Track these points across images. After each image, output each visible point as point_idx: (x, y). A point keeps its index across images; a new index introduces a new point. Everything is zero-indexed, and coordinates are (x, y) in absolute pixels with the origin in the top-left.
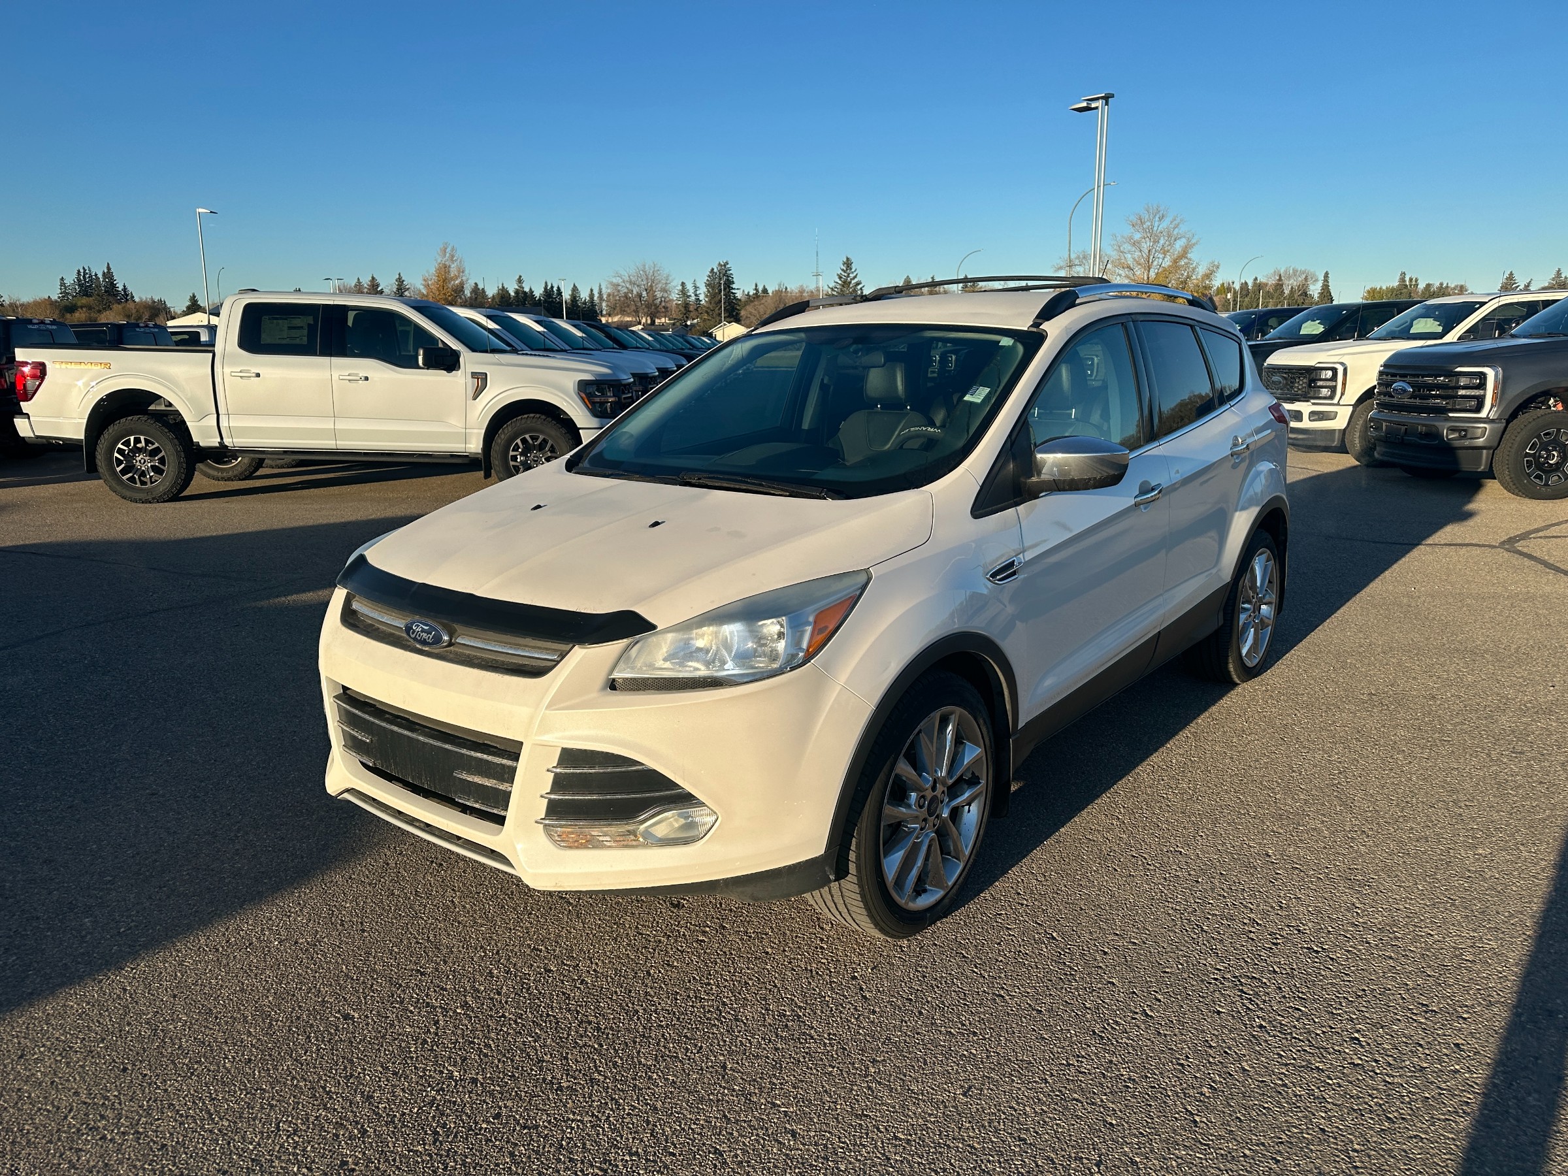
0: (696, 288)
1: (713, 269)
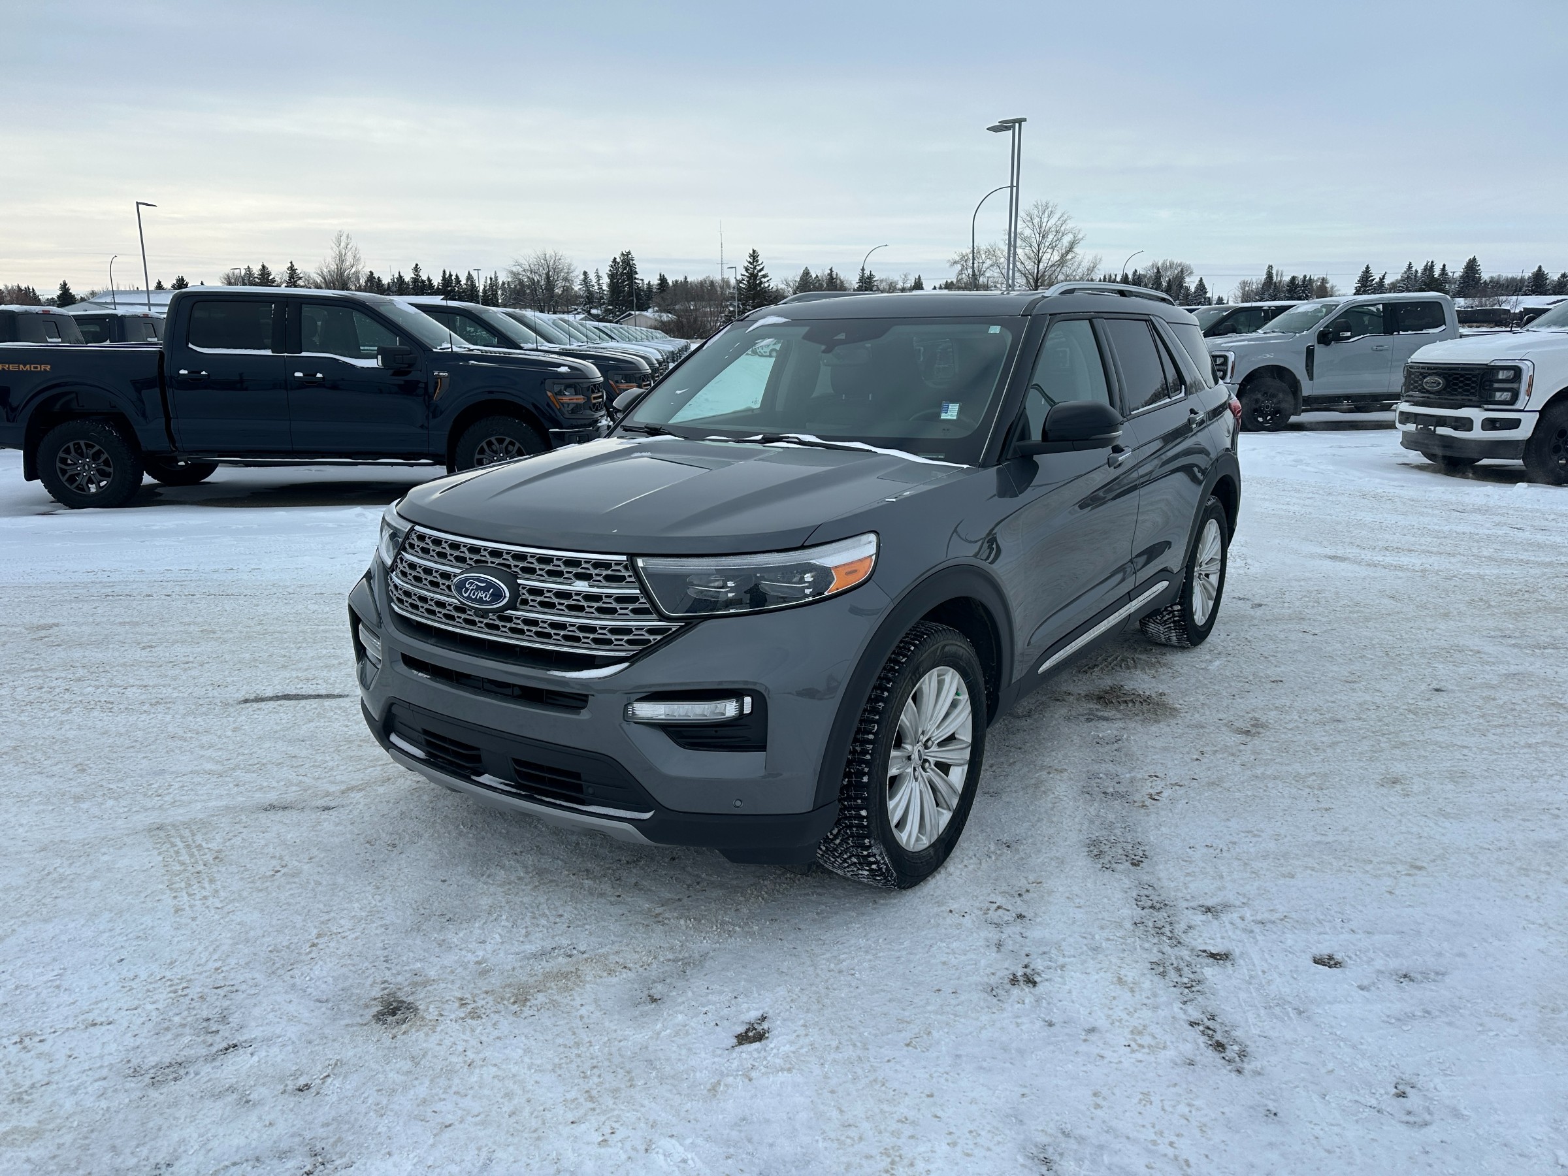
0: (598, 277)
1: (615, 259)
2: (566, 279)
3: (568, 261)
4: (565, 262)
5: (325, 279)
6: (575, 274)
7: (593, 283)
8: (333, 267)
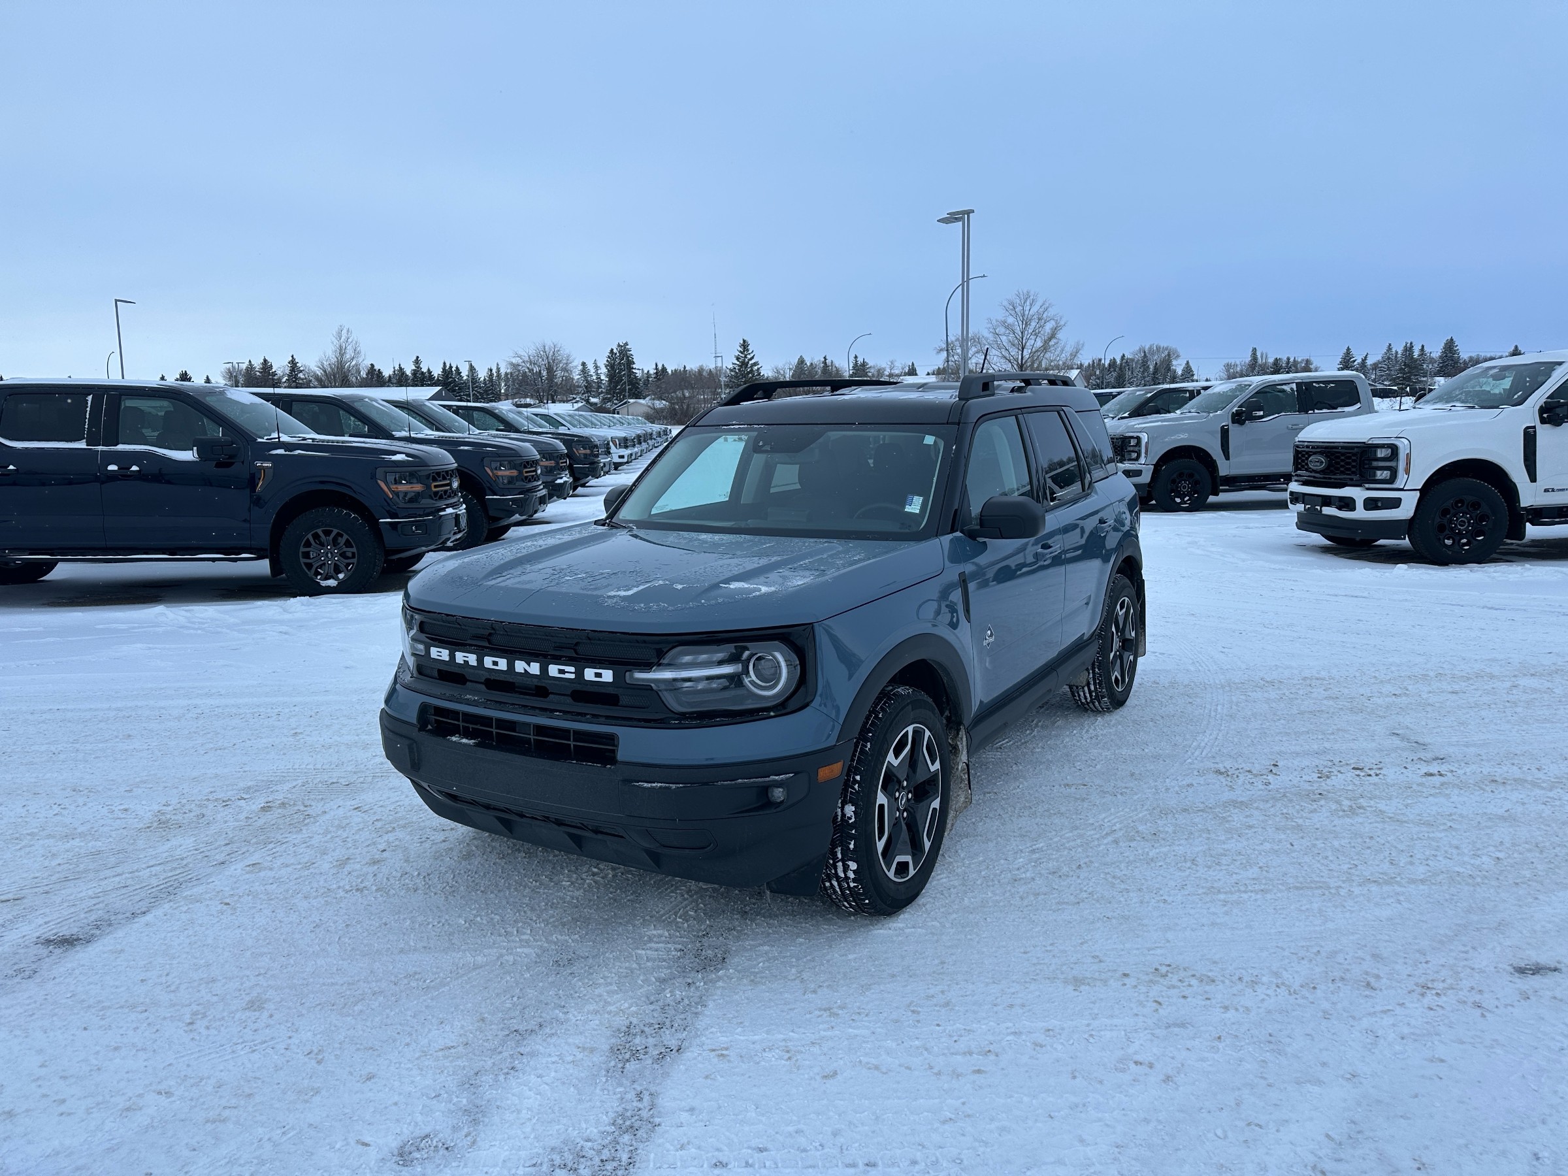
0: (597, 367)
1: (612, 350)
2: (565, 370)
3: (567, 351)
4: (565, 351)
5: (325, 371)
6: (574, 364)
7: (592, 373)
8: (334, 360)
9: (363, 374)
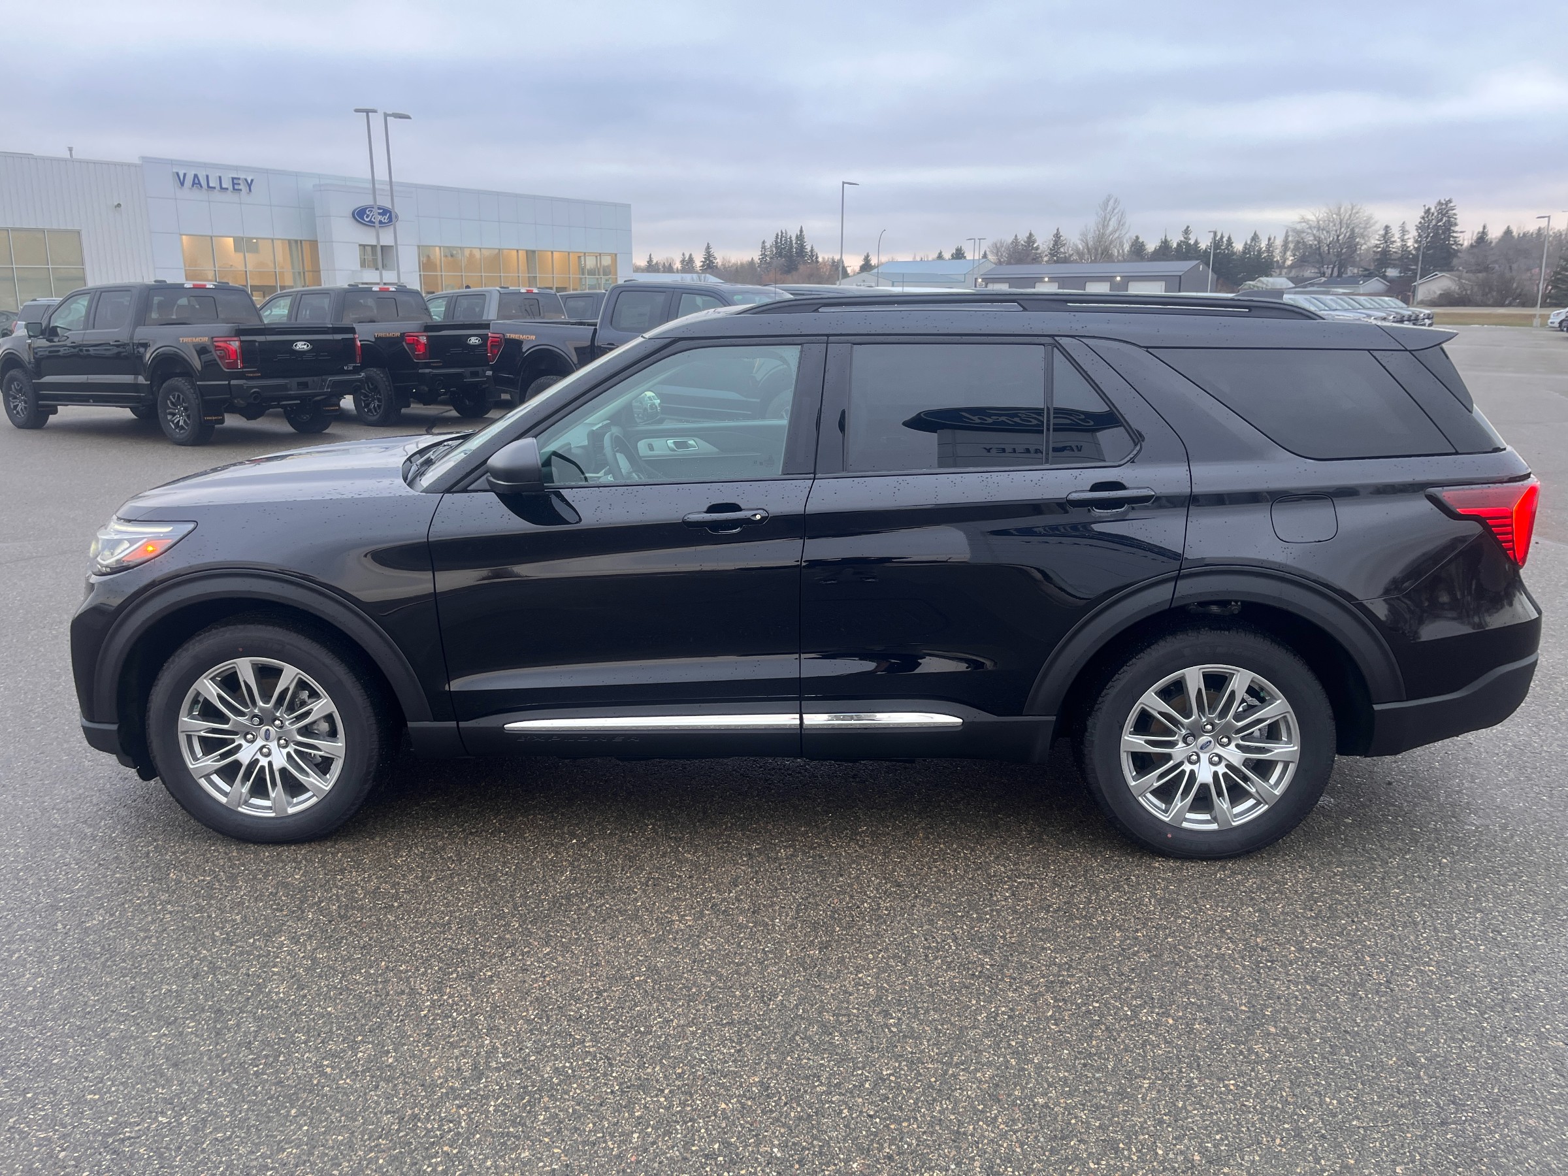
9: (1127, 248)
